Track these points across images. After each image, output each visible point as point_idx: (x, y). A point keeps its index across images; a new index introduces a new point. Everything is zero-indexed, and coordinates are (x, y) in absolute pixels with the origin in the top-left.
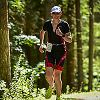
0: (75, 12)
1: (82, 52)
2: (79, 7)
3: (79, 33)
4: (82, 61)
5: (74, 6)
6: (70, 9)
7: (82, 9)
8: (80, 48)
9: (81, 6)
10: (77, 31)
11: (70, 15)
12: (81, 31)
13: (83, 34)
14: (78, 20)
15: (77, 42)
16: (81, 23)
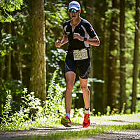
0: (119, 26)
1: (125, 71)
2: (124, 20)
3: (123, 50)
4: (125, 80)
5: (119, 21)
6: (114, 23)
7: (128, 23)
8: (124, 67)
9: (126, 19)
10: (121, 47)
11: (114, 30)
12: (125, 48)
13: (127, 51)
14: (123, 35)
15: (120, 60)
16: (126, 39)
